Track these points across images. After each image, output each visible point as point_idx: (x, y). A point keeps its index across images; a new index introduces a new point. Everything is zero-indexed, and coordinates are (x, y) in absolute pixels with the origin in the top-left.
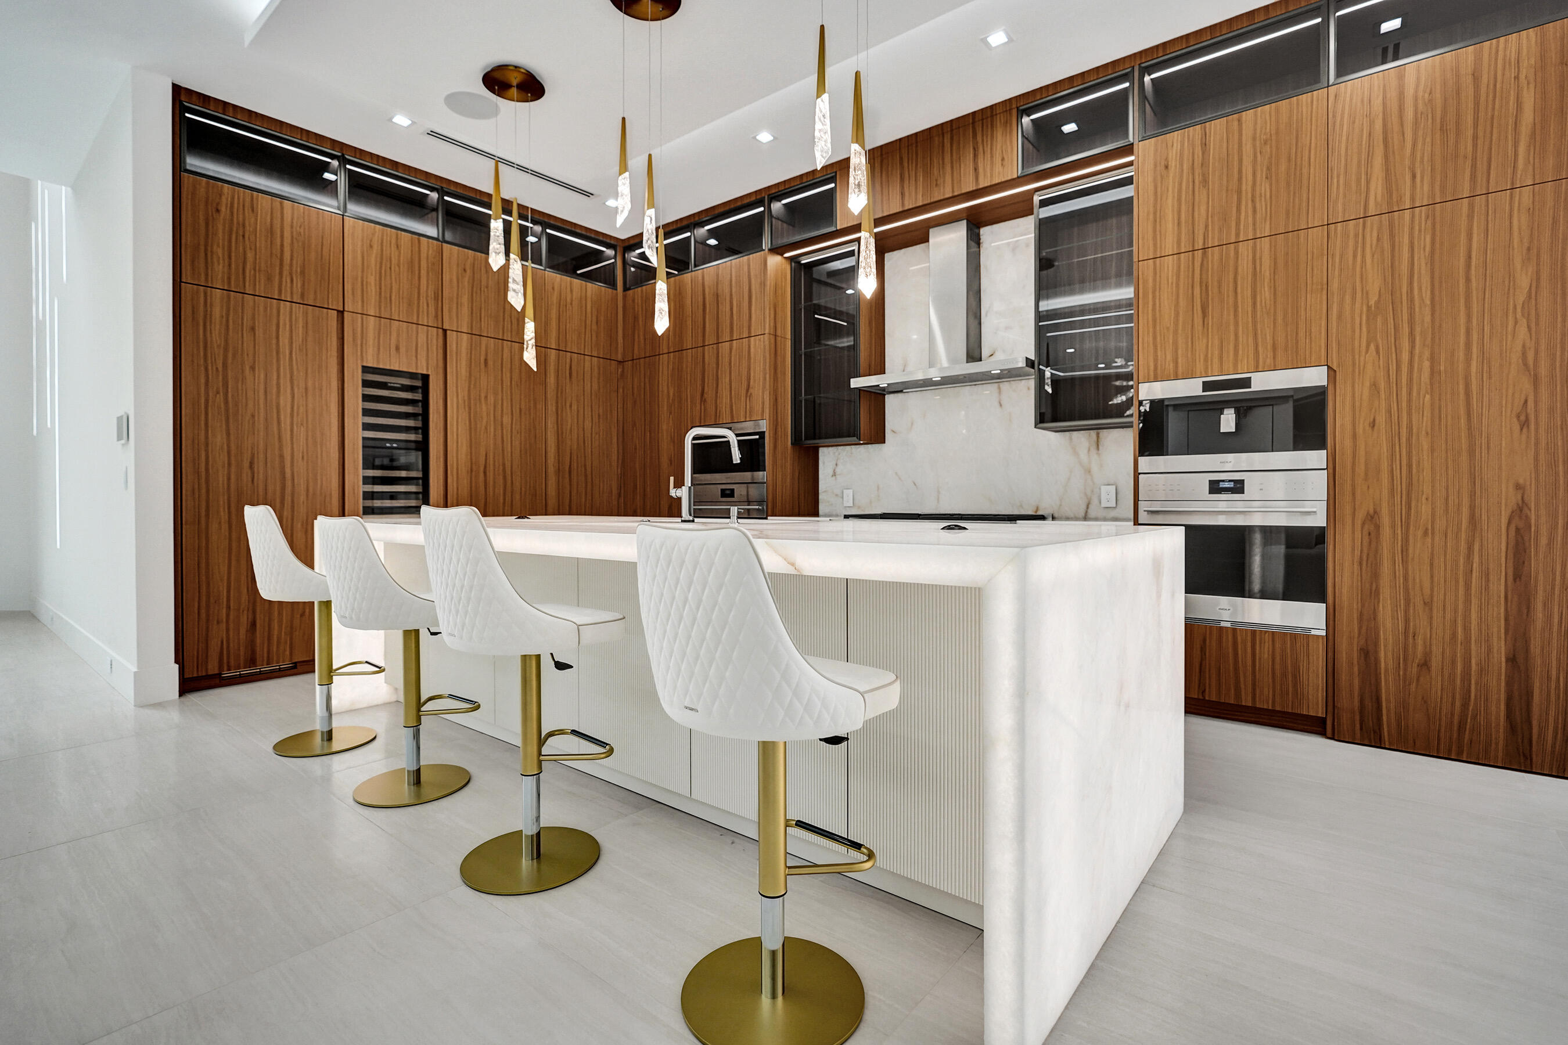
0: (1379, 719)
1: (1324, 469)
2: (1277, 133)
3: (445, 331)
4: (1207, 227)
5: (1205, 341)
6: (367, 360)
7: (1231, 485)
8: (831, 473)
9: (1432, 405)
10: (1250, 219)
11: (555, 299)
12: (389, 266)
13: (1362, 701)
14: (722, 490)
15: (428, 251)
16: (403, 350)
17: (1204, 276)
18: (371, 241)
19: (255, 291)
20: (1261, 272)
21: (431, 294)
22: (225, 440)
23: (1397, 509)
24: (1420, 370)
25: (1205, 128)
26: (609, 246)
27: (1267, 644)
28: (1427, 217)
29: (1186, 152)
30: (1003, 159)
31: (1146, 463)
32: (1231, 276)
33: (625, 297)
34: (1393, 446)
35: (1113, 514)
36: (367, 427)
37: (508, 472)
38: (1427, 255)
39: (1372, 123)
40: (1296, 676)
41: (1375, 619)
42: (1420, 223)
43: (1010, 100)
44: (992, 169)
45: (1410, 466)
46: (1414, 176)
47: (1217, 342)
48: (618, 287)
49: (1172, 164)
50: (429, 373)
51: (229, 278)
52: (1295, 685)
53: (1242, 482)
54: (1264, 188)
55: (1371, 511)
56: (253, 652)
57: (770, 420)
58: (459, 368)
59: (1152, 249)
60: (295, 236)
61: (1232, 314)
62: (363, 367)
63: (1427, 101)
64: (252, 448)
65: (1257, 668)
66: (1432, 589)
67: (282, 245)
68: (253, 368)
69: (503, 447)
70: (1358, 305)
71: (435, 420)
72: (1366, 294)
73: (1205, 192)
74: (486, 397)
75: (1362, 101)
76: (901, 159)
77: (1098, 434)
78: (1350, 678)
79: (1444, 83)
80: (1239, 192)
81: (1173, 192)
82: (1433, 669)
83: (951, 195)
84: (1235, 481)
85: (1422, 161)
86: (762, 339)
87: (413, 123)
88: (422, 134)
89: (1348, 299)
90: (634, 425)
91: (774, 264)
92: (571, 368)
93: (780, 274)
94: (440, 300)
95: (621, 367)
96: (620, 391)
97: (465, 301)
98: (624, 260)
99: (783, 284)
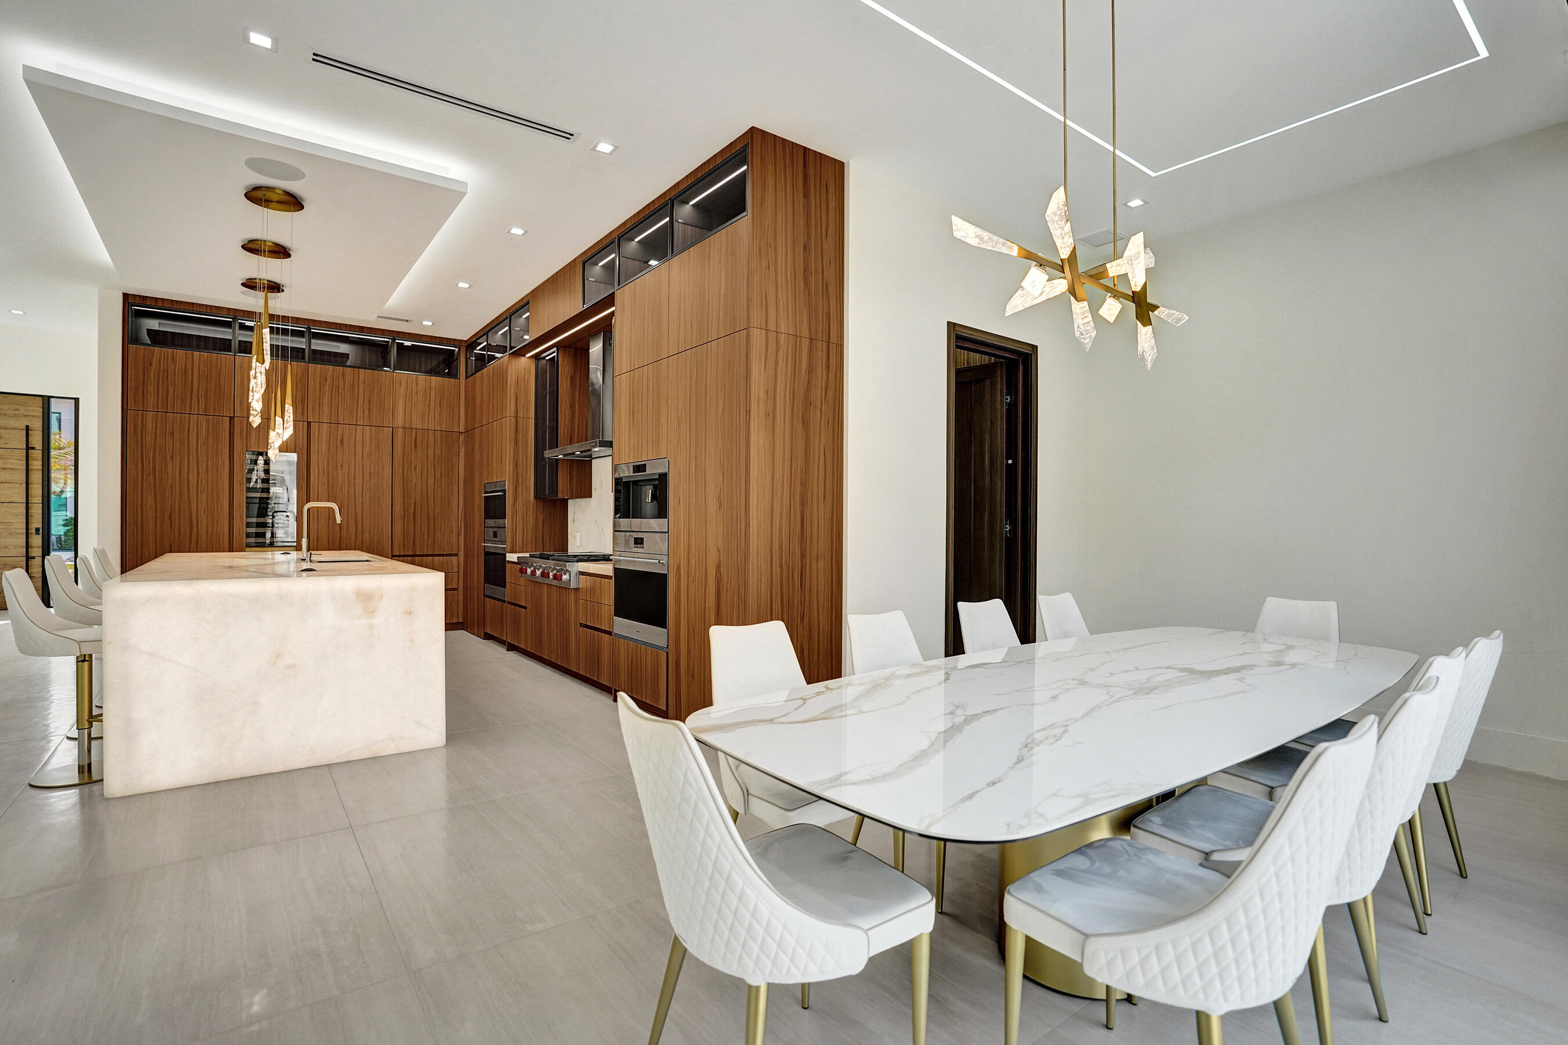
1: (667, 532)
3: (309, 423)
4: (634, 354)
6: (250, 446)
8: (573, 519)
9: (696, 489)
10: (647, 351)
11: (401, 391)
14: (493, 532)
19: (174, 410)
21: (299, 399)
22: (154, 502)
24: (692, 464)
29: (629, 300)
33: (466, 383)
40: (658, 681)
48: (461, 377)
49: (625, 308)
51: (158, 404)
52: (658, 687)
54: (651, 328)
57: (510, 481)
58: (320, 447)
60: (201, 374)
62: (248, 451)
64: (171, 507)
70: (676, 415)
89: (673, 411)
91: (517, 363)
92: (416, 440)
93: (522, 371)
94: (306, 403)
95: (463, 437)
96: (462, 454)
97: (326, 400)
98: (466, 356)
99: (527, 377)
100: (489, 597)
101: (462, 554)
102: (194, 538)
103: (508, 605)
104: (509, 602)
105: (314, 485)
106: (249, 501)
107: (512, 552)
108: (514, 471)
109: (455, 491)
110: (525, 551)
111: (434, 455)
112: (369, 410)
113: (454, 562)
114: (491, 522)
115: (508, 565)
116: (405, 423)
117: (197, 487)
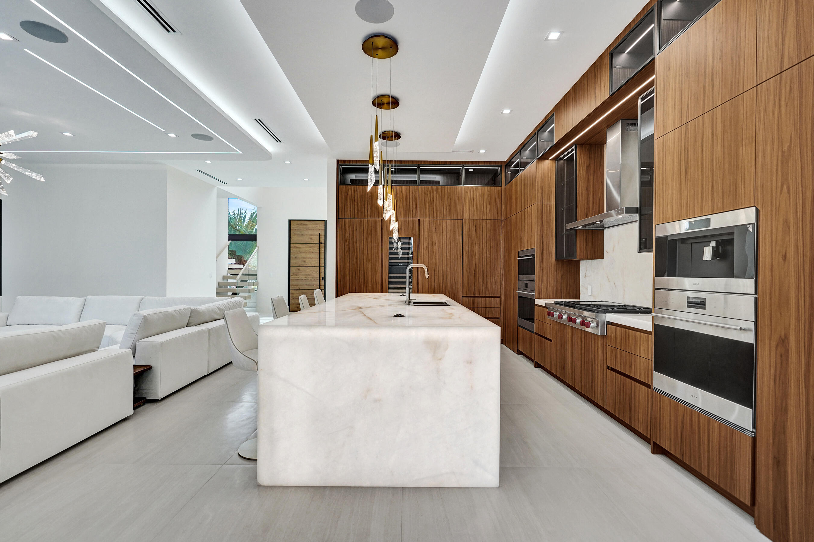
1: (753, 295)
3: (419, 220)
4: (688, 106)
5: (686, 192)
7: (699, 301)
8: (584, 275)
10: (711, 94)
11: (467, 197)
12: (398, 199)
14: (525, 283)
15: (413, 190)
16: (403, 229)
17: (686, 143)
19: (358, 217)
20: (716, 134)
21: (414, 207)
23: (802, 339)
25: (688, 33)
26: (499, 166)
27: (716, 432)
29: (678, 55)
30: (604, 87)
31: (660, 281)
33: (505, 189)
43: (608, 48)
44: (601, 94)
47: (692, 192)
48: (502, 185)
49: (672, 65)
51: (351, 215)
53: (705, 299)
55: (783, 336)
57: (537, 248)
58: (424, 233)
59: (662, 129)
60: (369, 197)
61: (700, 169)
67: (365, 201)
70: (775, 150)
72: (781, 142)
73: (687, 80)
74: (435, 244)
80: (705, 75)
81: (672, 86)
84: (701, 299)
86: (535, 206)
89: (769, 147)
91: (542, 165)
92: (476, 225)
93: (547, 170)
94: (417, 208)
95: (503, 222)
96: (503, 234)
97: (427, 206)
98: (505, 171)
99: (549, 174)
100: (520, 326)
101: (503, 297)
103: (536, 335)
104: (536, 333)
105: (421, 255)
106: (391, 264)
107: (539, 298)
108: (540, 242)
109: (499, 257)
110: (548, 297)
111: (487, 235)
112: (450, 210)
113: (498, 302)
114: (525, 277)
115: (536, 307)
116: (469, 217)
117: (367, 257)
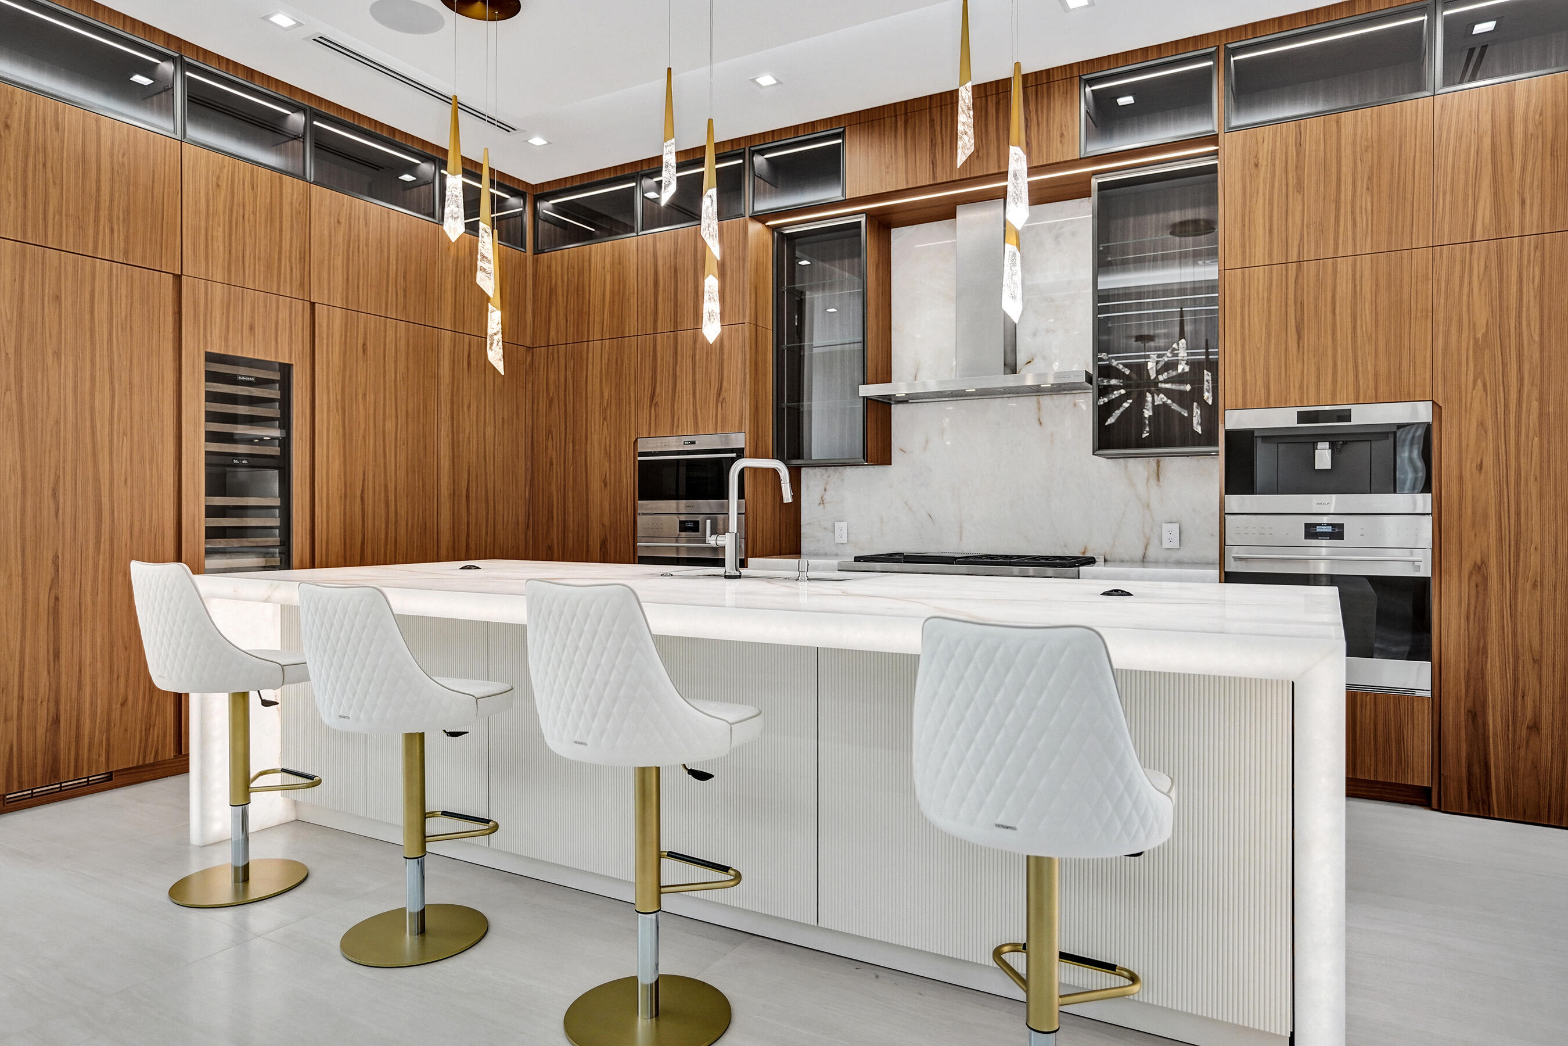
0: (1488, 787)
1: (1428, 514)
2: (1379, 140)
3: (313, 304)
4: (1302, 237)
5: (1300, 366)
6: (212, 344)
7: (1329, 529)
8: (818, 500)
9: (1541, 447)
10: (1350, 233)
11: (450, 264)
12: (241, 212)
13: (1470, 767)
14: (681, 522)
15: (292, 195)
16: (259, 330)
17: (1299, 292)
18: (218, 178)
19: (60, 243)
20: (1361, 293)
21: (296, 254)
22: (18, 458)
23: (1506, 562)
24: (1529, 411)
25: (1300, 126)
26: (514, 193)
27: (1368, 707)
28: (1536, 248)
29: (1278, 151)
30: (1062, 135)
31: (1236, 502)
32: (1329, 294)
33: (536, 262)
34: (1501, 491)
35: (1176, 556)
36: (211, 437)
37: (391, 496)
38: (1536, 287)
39: (1480, 139)
40: (1400, 740)
41: (1482, 678)
42: (1529, 252)
43: (1071, 65)
44: (1048, 147)
45: (1518, 514)
46: (1523, 202)
47: (1313, 368)
48: (528, 247)
49: (1263, 162)
50: (293, 362)
51: (24, 224)
52: (1399, 754)
53: (1341, 526)
54: (1365, 200)
55: (1479, 561)
56: (56, 760)
57: (750, 433)
58: (329, 355)
59: (1239, 257)
60: (116, 169)
61: (1330, 337)
62: (206, 353)
63: (1537, 122)
64: (56, 468)
65: (1358, 735)
66: (1541, 645)
67: (98, 181)
68: (57, 354)
69: (385, 463)
70: (1465, 335)
71: (300, 427)
72: (1473, 326)
73: (1300, 197)
74: (364, 395)
75: (1470, 115)
76: (932, 121)
77: (1158, 463)
78: (1457, 743)
79: (1556, 105)
80: (1338, 202)
81: (1264, 195)
82: (1543, 732)
83: (996, 171)
84: (1333, 525)
85: (1531, 187)
86: (740, 329)
87: (299, 24)
88: (306, 39)
89: (1454, 330)
90: (550, 432)
91: (755, 233)
92: (469, 355)
93: (761, 248)
94: (307, 264)
95: (530, 355)
96: (529, 386)
99: (765, 260)
102: (105, 537)
108: (753, 418)
112: (405, 291)
117: (111, 424)
